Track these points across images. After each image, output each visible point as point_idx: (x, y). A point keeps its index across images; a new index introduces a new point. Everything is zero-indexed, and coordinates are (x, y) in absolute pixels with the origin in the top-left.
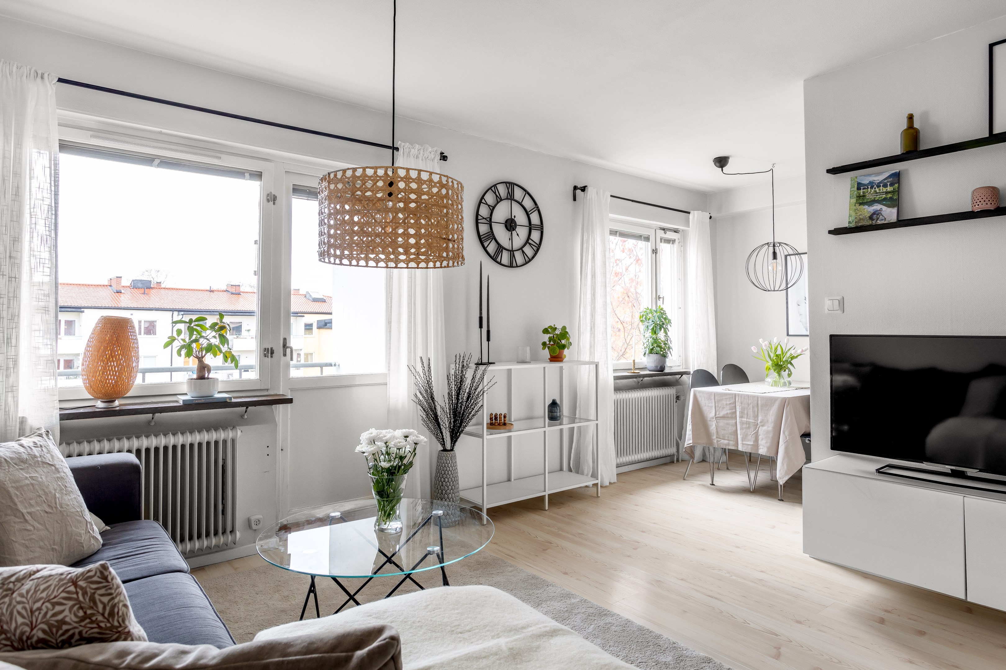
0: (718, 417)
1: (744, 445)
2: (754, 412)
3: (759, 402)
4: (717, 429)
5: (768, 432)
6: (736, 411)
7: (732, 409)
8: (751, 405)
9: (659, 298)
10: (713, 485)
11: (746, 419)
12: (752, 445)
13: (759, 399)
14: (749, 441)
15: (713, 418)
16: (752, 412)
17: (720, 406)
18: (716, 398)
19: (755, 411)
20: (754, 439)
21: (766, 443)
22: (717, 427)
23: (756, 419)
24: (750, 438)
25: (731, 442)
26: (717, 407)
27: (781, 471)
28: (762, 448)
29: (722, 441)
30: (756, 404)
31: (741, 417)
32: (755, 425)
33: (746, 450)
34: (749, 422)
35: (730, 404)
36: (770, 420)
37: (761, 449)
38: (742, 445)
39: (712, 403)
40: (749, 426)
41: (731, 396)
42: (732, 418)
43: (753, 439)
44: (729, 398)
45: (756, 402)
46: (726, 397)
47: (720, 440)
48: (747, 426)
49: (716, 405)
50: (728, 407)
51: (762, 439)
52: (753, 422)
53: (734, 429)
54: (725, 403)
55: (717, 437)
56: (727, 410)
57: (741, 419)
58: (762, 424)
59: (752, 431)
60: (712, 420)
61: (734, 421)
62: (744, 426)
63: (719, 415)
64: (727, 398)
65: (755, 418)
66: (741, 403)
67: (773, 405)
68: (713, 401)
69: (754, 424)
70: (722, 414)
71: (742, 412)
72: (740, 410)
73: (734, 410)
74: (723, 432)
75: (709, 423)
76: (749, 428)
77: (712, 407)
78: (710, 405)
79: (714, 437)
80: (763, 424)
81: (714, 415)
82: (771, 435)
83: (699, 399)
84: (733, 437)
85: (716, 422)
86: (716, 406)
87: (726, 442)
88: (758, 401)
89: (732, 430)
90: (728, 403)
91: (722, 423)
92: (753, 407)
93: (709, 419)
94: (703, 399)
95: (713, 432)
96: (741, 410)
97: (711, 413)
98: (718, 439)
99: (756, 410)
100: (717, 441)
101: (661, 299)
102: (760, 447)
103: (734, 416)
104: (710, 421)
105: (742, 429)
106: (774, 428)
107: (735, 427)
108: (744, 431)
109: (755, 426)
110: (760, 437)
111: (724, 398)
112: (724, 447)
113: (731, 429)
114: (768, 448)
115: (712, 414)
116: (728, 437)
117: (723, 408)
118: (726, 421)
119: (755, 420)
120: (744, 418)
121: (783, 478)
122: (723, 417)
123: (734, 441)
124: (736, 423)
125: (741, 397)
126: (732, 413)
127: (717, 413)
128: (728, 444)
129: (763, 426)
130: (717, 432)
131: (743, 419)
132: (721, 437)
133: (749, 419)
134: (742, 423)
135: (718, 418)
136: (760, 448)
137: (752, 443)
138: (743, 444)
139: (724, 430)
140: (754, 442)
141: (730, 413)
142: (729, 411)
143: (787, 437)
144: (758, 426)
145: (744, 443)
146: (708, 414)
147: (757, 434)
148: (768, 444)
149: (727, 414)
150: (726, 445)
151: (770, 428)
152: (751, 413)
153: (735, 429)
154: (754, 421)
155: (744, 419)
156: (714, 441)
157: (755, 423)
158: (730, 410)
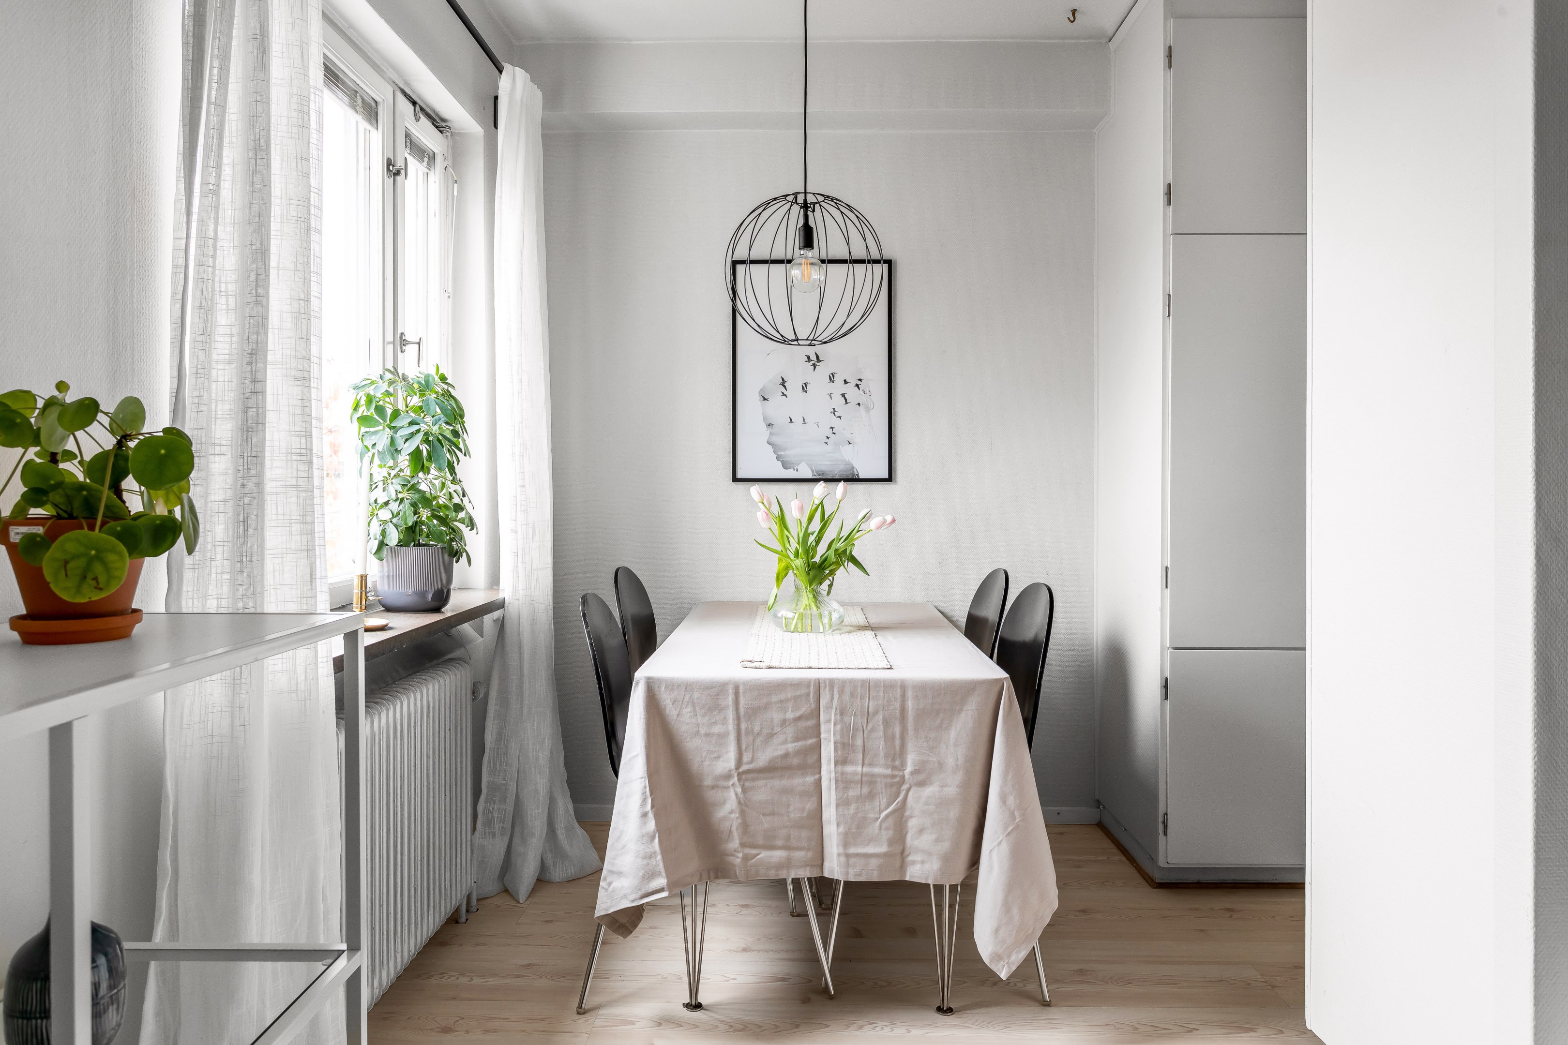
0: (748, 772)
1: (852, 860)
2: (889, 739)
3: (910, 704)
4: (743, 813)
5: (943, 803)
6: (818, 745)
7: (805, 738)
8: (880, 717)
9: (404, 342)
10: (698, 1006)
11: (859, 769)
12: (885, 855)
13: (910, 694)
14: (871, 840)
15: (728, 777)
16: (882, 742)
17: (757, 729)
18: (742, 701)
19: (893, 737)
20: (891, 833)
21: (938, 840)
22: (743, 806)
23: (897, 763)
24: (877, 831)
25: (799, 855)
26: (747, 733)
27: (1001, 932)
28: (923, 862)
29: (764, 854)
30: (898, 713)
31: (841, 761)
32: (892, 785)
33: (860, 875)
34: (873, 776)
35: (799, 719)
36: (950, 762)
37: (918, 867)
38: (843, 859)
39: (725, 721)
40: (870, 792)
41: (803, 691)
42: (803, 768)
43: (886, 835)
44: (795, 698)
45: (898, 704)
46: (783, 696)
47: (754, 852)
48: (865, 790)
49: (743, 726)
50: (790, 731)
51: (921, 831)
52: (886, 776)
53: (810, 805)
54: (776, 716)
55: (743, 845)
56: (785, 742)
57: (839, 768)
58: (921, 777)
59: (883, 806)
60: (722, 783)
61: (810, 779)
62: (853, 792)
63: (751, 762)
64: (787, 700)
65: (893, 760)
66: (842, 714)
67: (960, 711)
68: (730, 714)
69: (889, 780)
70: (764, 757)
71: (844, 744)
72: (838, 738)
73: (811, 741)
74: (766, 823)
75: (712, 796)
76: (871, 796)
77: (723, 736)
78: (716, 729)
79: (734, 844)
80: (922, 780)
81: (732, 765)
82: (953, 813)
83: (671, 711)
84: (805, 834)
85: (739, 790)
86: (743, 732)
87: (778, 855)
88: (904, 700)
89: (803, 810)
90: (790, 715)
91: (764, 790)
92: (887, 723)
93: (708, 782)
94: (688, 711)
95: (726, 825)
96: (842, 736)
97: (718, 758)
98: (748, 851)
99: (897, 730)
100: (746, 858)
101: (411, 350)
102: (910, 858)
103: (811, 760)
104: (714, 787)
105: (843, 803)
106: (964, 786)
107: (815, 799)
108: (853, 808)
109: (894, 789)
110: (913, 824)
111: (775, 698)
112: (773, 875)
113: (799, 808)
114: (946, 859)
115: (728, 761)
116: (788, 838)
117: (771, 736)
118: (777, 783)
119: (894, 768)
120: (852, 763)
121: (1009, 957)
122: (771, 770)
123: (808, 850)
124: (818, 783)
125: (841, 692)
126: (804, 752)
127: (746, 758)
128: (787, 864)
129: (922, 784)
130: (745, 826)
131: (849, 769)
132: (761, 841)
133: (870, 765)
134: (843, 782)
135: (750, 776)
136: (913, 863)
137: (883, 849)
138: (848, 856)
139: (773, 814)
140: (891, 842)
141: (798, 753)
142: (791, 747)
143: (1016, 813)
144: (905, 787)
145: (852, 850)
146: (707, 763)
147: (902, 816)
148: (946, 845)
149: (786, 755)
150: (779, 866)
151: (952, 790)
152: (878, 743)
153: (815, 805)
154: (889, 771)
155: (855, 769)
156: (731, 859)
157: (894, 777)
158: (797, 740)
